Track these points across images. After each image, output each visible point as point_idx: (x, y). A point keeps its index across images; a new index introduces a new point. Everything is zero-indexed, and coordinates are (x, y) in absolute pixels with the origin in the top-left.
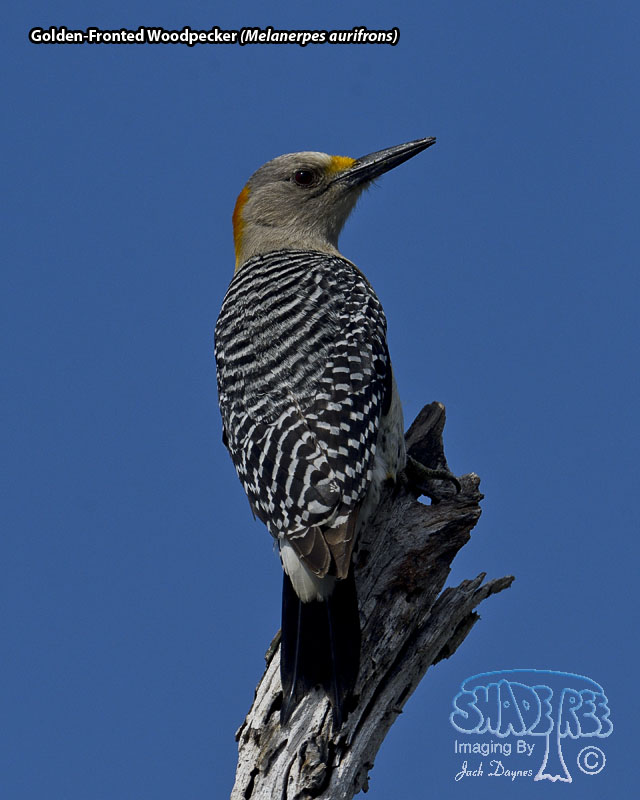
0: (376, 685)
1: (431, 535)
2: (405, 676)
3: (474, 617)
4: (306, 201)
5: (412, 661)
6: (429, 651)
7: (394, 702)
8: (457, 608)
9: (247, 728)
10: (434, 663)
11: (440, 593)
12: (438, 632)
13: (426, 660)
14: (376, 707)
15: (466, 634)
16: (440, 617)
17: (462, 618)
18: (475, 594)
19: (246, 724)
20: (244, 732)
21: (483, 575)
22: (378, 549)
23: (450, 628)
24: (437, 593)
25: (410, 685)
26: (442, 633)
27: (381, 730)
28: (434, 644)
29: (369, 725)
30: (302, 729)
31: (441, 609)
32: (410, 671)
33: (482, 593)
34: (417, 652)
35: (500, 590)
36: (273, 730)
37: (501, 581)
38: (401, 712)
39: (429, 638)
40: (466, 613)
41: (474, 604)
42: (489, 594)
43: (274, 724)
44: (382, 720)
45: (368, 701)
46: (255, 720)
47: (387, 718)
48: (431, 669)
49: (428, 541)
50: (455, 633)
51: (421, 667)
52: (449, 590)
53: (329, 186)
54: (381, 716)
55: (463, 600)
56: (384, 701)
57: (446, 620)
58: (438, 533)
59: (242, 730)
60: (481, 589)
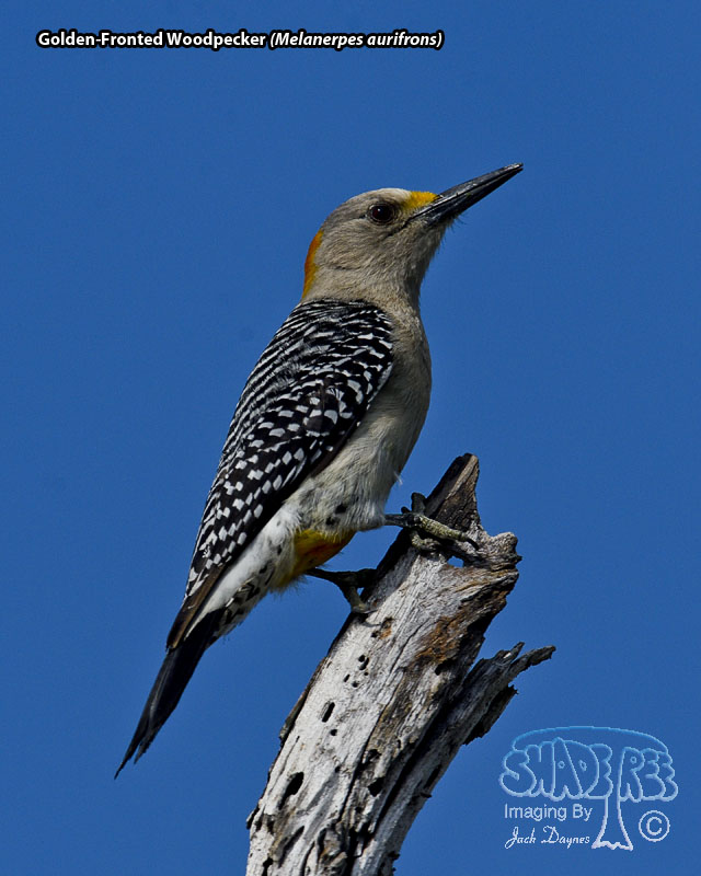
0: (402, 766)
1: (463, 601)
2: (435, 756)
3: (511, 692)
4: (383, 240)
5: (443, 740)
6: (460, 729)
7: (422, 785)
8: (491, 681)
9: (259, 814)
10: (467, 742)
11: (473, 665)
12: (471, 709)
13: (458, 739)
14: (402, 791)
15: (502, 710)
16: (474, 690)
17: (497, 693)
18: (512, 666)
19: (258, 809)
20: (256, 818)
21: (521, 645)
22: (405, 617)
23: (484, 703)
24: (470, 665)
25: (440, 766)
26: (475, 710)
27: (407, 817)
28: (466, 722)
29: (395, 811)
30: (321, 815)
31: (474, 683)
32: (439, 751)
33: (520, 665)
34: (447, 730)
35: (540, 661)
36: (288, 816)
37: (540, 652)
38: (430, 796)
39: (461, 714)
40: (502, 687)
41: (510, 677)
42: (527, 665)
43: (289, 809)
44: (409, 805)
45: (394, 783)
46: (269, 805)
47: (414, 805)
48: (463, 748)
49: (460, 608)
50: (490, 709)
51: (452, 747)
52: (483, 662)
53: (407, 223)
54: (408, 801)
55: (498, 672)
56: (411, 784)
57: (480, 694)
58: (471, 599)
59: (253, 816)
60: (518, 661)
